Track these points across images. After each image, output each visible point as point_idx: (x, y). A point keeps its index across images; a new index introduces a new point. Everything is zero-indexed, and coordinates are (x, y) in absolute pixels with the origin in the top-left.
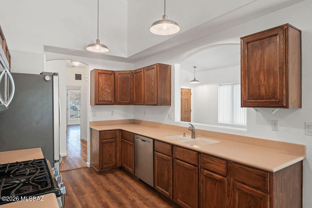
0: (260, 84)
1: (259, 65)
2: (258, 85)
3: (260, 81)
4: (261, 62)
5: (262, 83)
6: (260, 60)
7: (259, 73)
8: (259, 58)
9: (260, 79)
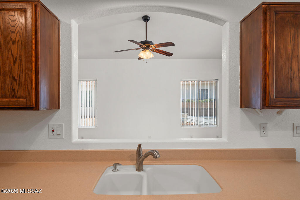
0: (292, 76)
1: (291, 48)
2: (289, 76)
3: (293, 71)
4: (294, 45)
5: (295, 75)
6: (293, 42)
7: (292, 60)
8: (292, 39)
9: (293, 69)
